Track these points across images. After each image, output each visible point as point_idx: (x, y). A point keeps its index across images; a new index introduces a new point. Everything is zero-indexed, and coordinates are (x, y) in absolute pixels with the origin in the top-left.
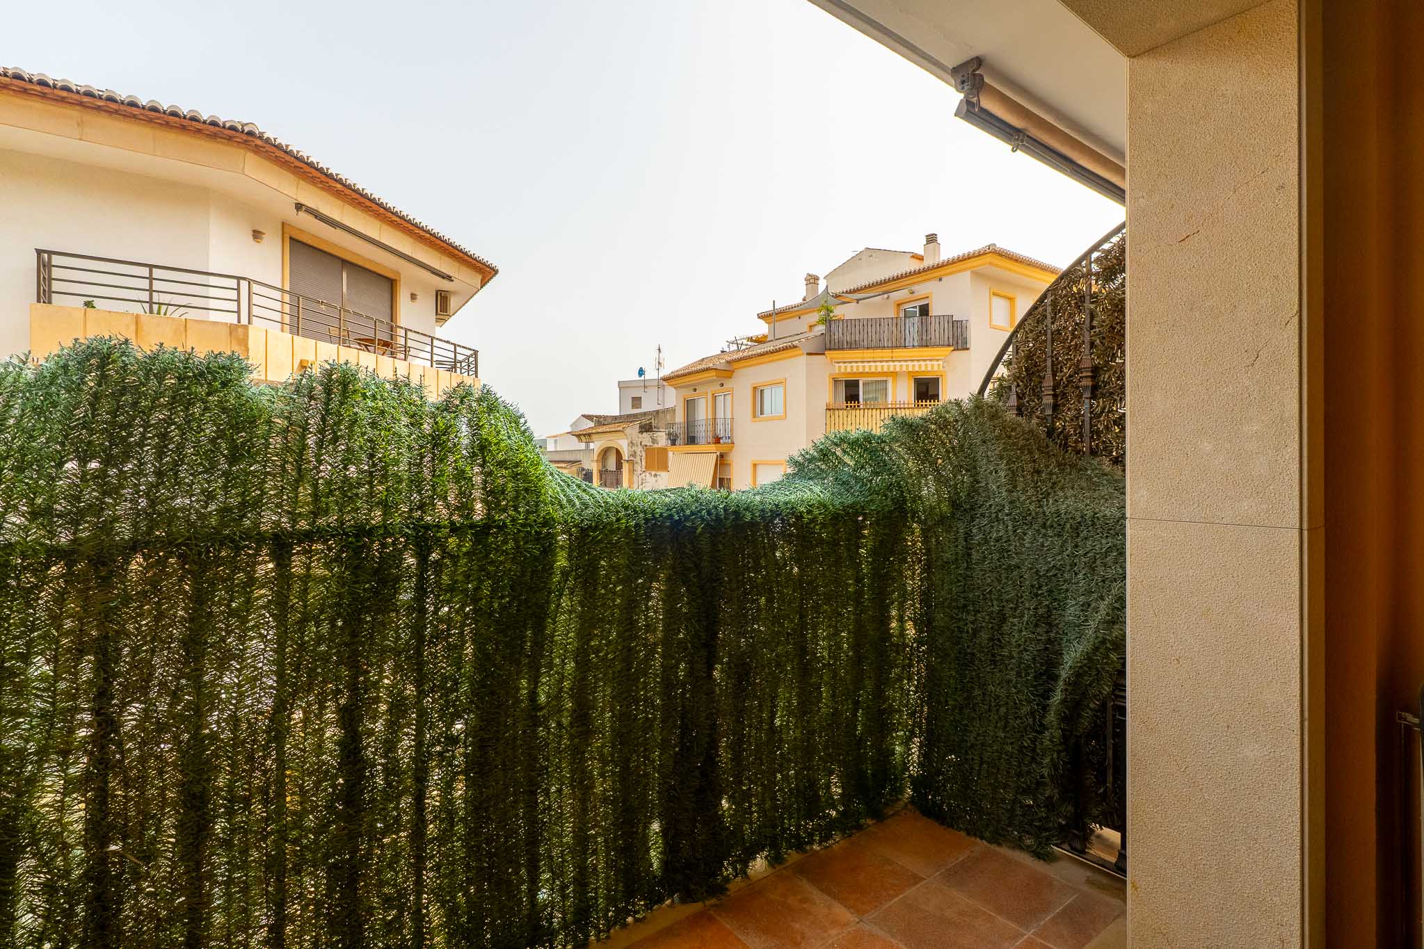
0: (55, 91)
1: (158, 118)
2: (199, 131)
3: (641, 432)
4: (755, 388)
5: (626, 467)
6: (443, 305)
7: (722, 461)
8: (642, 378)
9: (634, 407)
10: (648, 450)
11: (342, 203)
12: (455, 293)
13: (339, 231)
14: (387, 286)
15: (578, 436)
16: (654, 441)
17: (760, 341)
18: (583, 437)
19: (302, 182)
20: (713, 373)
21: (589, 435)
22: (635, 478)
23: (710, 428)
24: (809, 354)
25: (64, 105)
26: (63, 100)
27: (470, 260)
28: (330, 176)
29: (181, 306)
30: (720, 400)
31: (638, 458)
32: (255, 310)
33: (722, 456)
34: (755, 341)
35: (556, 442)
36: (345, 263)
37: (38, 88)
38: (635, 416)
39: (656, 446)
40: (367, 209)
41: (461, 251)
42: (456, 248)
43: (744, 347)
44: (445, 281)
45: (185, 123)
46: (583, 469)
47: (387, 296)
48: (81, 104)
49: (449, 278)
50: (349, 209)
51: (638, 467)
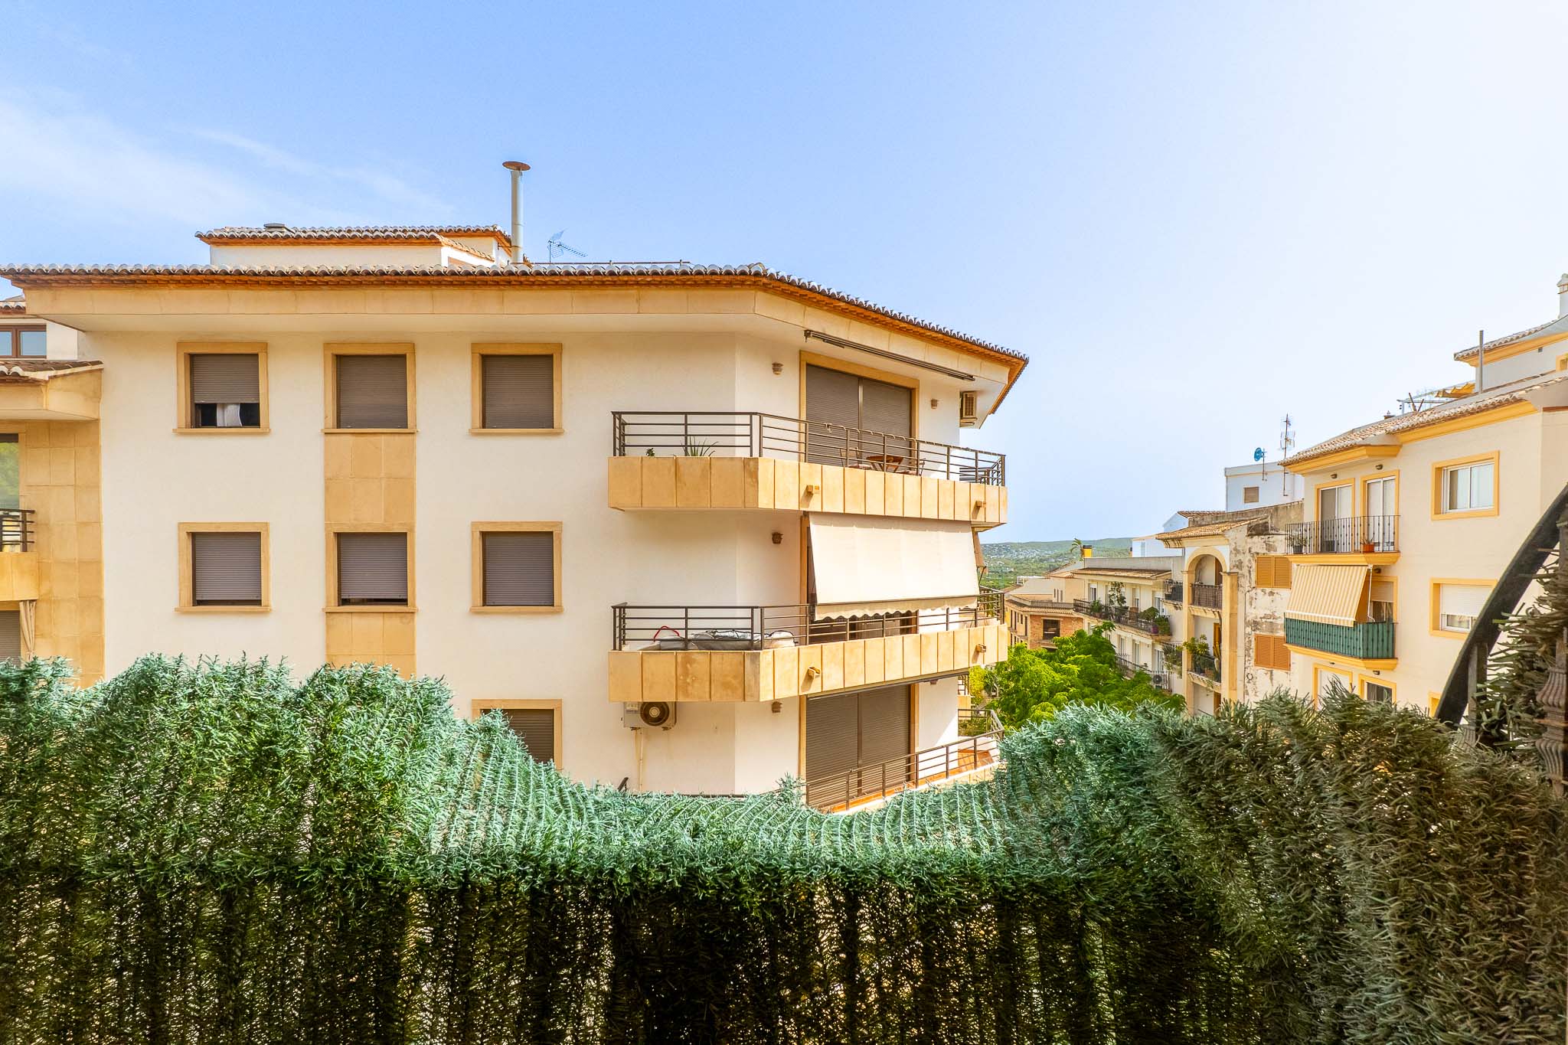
0: (620, 278)
1: (688, 280)
2: (719, 283)
3: (1251, 535)
4: (1439, 470)
5: (1226, 583)
6: (968, 407)
7: (1377, 577)
8: (1261, 461)
9: (1246, 500)
10: (1261, 560)
11: (848, 320)
12: (982, 392)
13: (847, 350)
14: (905, 396)
15: (1165, 540)
16: (1269, 547)
17: (1458, 395)
18: (1171, 542)
19: (808, 308)
20: (1363, 451)
21: (1179, 539)
22: (1241, 596)
23: (1359, 530)
24: (1546, 409)
25: (628, 287)
26: (626, 284)
27: (992, 353)
28: (832, 297)
29: (710, 446)
30: (1377, 491)
31: (1245, 571)
32: (766, 443)
33: (1378, 570)
34: (1449, 396)
35: (1143, 545)
36: (861, 379)
37: (610, 278)
38: (1243, 513)
39: (1272, 554)
40: (874, 322)
41: (980, 345)
42: (973, 343)
43: (1426, 406)
44: (966, 382)
45: (708, 278)
46: (1171, 582)
47: (906, 407)
48: (637, 283)
49: (971, 378)
50: (856, 325)
51: (1245, 583)
